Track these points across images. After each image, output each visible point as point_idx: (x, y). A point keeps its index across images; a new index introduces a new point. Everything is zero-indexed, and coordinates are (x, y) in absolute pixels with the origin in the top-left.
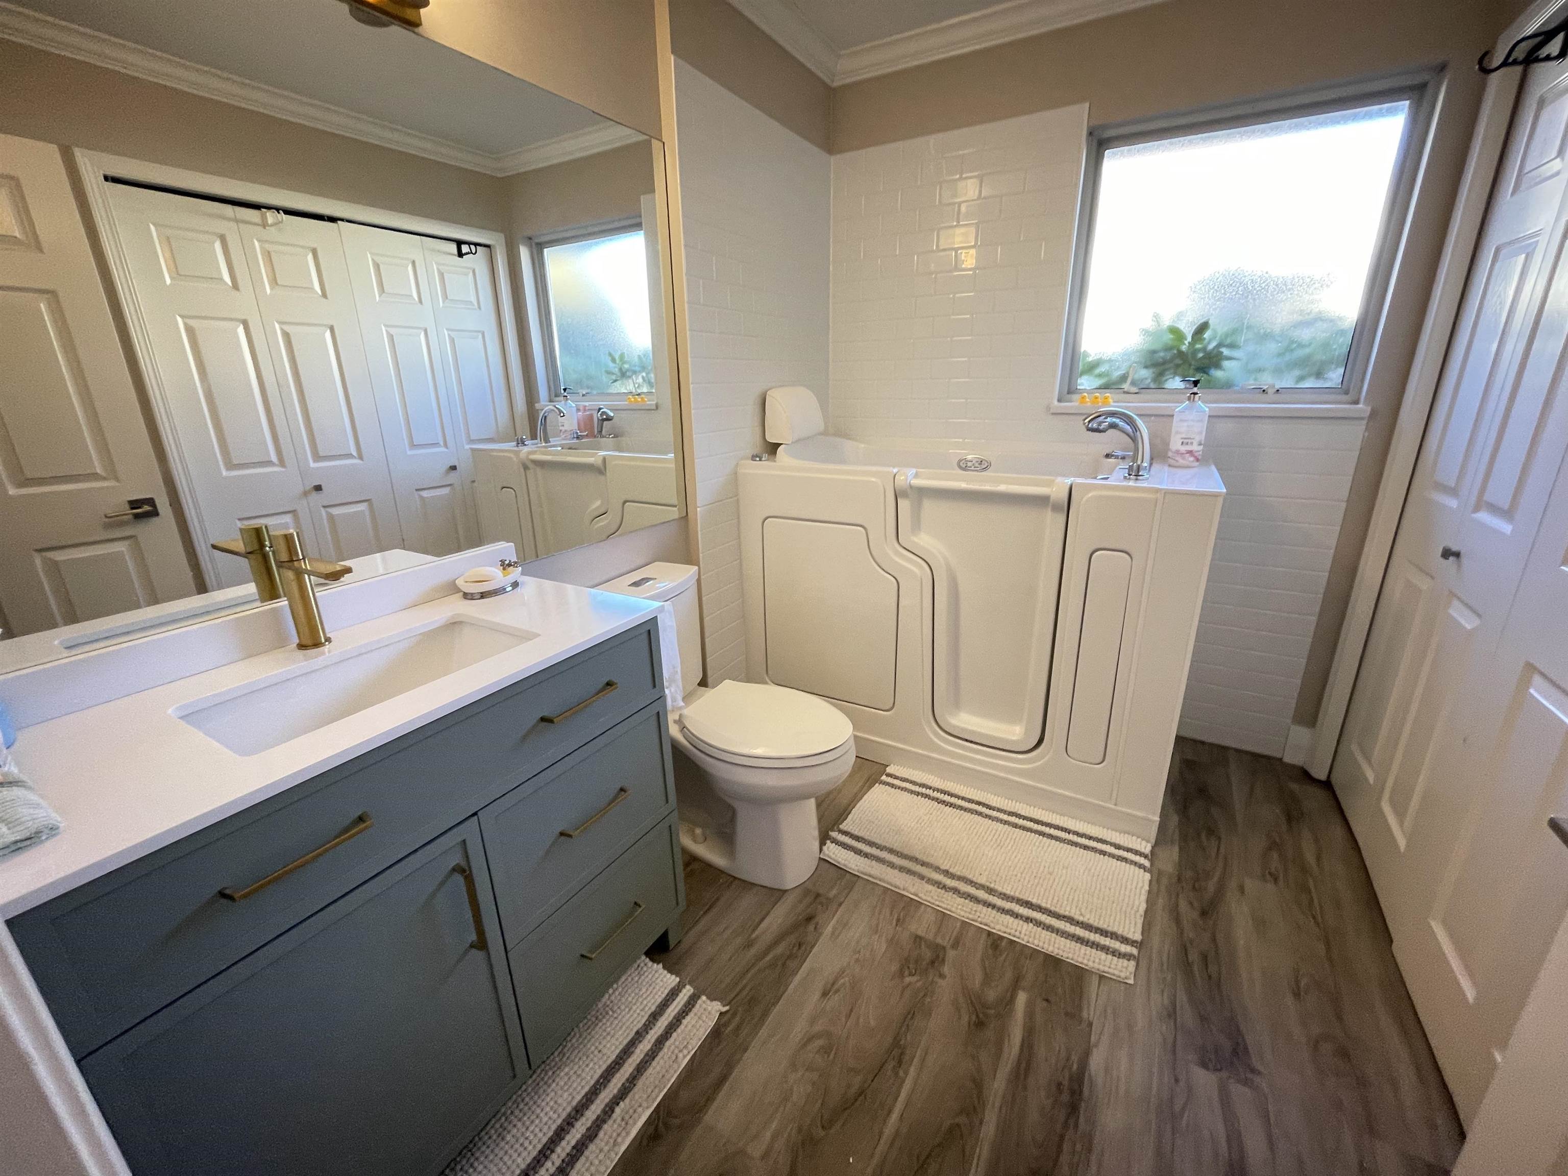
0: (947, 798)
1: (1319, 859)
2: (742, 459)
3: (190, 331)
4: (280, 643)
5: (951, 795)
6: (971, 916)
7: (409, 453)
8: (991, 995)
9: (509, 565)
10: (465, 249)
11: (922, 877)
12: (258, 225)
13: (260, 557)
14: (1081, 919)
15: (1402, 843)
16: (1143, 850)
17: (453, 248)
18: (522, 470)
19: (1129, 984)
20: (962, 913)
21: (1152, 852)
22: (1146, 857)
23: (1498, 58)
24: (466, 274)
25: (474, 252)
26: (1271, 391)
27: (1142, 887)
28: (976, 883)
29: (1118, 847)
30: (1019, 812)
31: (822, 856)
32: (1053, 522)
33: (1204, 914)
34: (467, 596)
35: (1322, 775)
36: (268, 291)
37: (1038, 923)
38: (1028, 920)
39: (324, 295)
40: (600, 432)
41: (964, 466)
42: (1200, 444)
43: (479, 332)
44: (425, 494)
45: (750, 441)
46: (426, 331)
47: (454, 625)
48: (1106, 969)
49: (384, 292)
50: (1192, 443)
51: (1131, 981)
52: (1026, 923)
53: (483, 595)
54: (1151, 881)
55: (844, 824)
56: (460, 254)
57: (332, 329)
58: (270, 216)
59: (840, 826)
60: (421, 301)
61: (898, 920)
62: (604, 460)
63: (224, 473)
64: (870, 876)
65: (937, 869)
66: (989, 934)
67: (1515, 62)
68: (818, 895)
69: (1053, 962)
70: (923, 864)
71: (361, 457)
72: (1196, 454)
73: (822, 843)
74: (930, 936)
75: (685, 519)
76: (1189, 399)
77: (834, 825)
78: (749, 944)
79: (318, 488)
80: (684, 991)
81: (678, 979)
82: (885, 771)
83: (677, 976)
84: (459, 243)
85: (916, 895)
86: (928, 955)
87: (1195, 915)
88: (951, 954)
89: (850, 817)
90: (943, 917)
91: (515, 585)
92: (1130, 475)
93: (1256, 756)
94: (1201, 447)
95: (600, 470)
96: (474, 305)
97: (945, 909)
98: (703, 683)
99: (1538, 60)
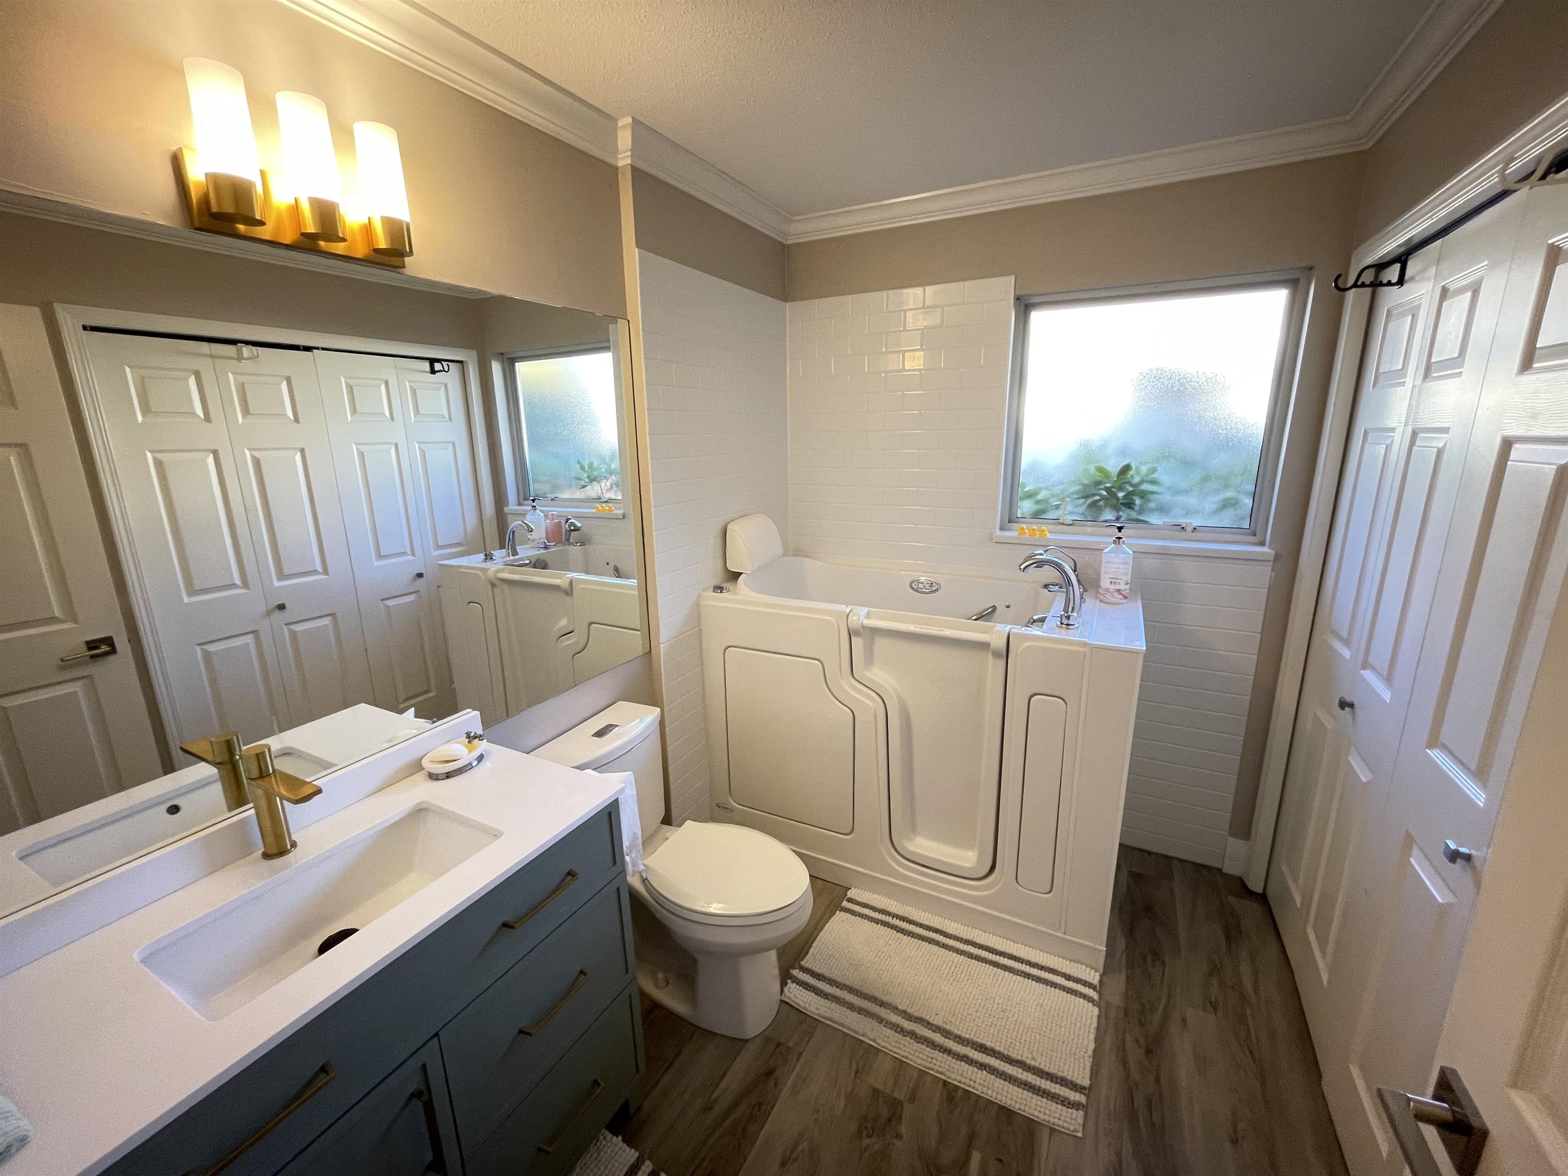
0: (905, 925)
1: (1256, 982)
2: (704, 591)
3: (159, 464)
4: (245, 850)
5: (911, 922)
6: (927, 1064)
7: (376, 564)
8: (947, 1157)
9: (475, 737)
10: (438, 366)
11: (880, 1020)
12: (233, 359)
13: (229, 766)
14: (1033, 1063)
15: (1325, 977)
16: (1091, 981)
17: (426, 366)
18: (490, 587)
19: (1079, 1137)
20: (919, 1061)
21: (1100, 981)
22: (1094, 988)
23: (1351, 282)
24: (439, 389)
25: (446, 370)
26: (1189, 529)
27: (1091, 1024)
28: (932, 1025)
29: (1069, 978)
30: (975, 940)
31: (783, 998)
32: (994, 668)
33: (1149, 1052)
34: (433, 777)
35: (1259, 889)
36: (240, 420)
37: (993, 1071)
38: (982, 1066)
39: (297, 420)
40: (568, 540)
41: (915, 587)
42: (1127, 584)
43: (449, 442)
44: (390, 603)
45: (711, 572)
46: (396, 446)
47: (420, 812)
48: (1056, 1121)
49: (356, 412)
50: (1119, 584)
51: (1080, 1135)
52: (980, 1071)
53: (448, 775)
54: (1099, 1017)
55: (805, 960)
56: (433, 372)
57: (302, 451)
58: (246, 350)
59: (802, 963)
60: (392, 418)
61: (857, 1072)
62: (571, 583)
63: (186, 599)
64: (830, 1020)
65: (895, 1009)
66: (945, 1083)
67: (1363, 285)
68: (779, 1045)
69: (1006, 1114)
70: (882, 1004)
71: (326, 572)
72: (1123, 593)
73: (783, 984)
74: (888, 1091)
75: (649, 654)
76: (1115, 542)
77: (796, 959)
78: (708, 1109)
79: (282, 607)
80: (643, 1168)
81: (637, 1154)
82: (846, 895)
83: (636, 1150)
84: (432, 361)
85: (874, 1041)
86: (885, 1111)
87: (1140, 1052)
88: (908, 1110)
89: (811, 951)
90: (901, 1065)
91: (480, 758)
92: (1062, 624)
93: (1199, 867)
94: (1128, 586)
95: (568, 592)
96: (445, 418)
97: (903, 1057)
98: (667, 820)
99: (1381, 284)
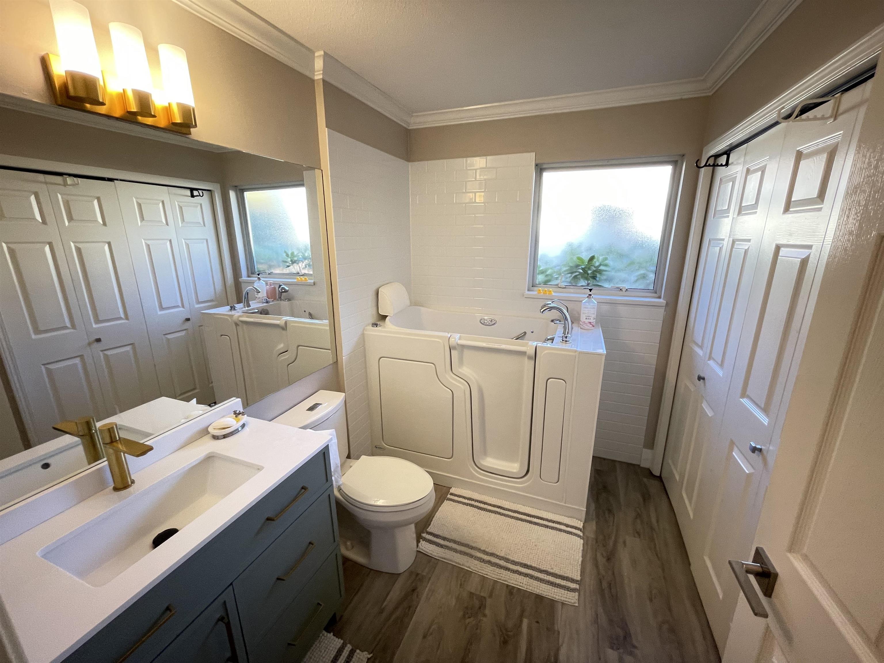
0: (482, 505)
1: (658, 521)
2: (366, 326)
3: (12, 252)
4: (101, 486)
5: (485, 503)
6: (498, 577)
7: (160, 313)
8: (510, 624)
9: (239, 414)
10: (195, 193)
11: (471, 556)
12: (60, 185)
13: (88, 438)
14: (552, 571)
15: (691, 514)
16: (579, 527)
17: (188, 192)
18: (234, 325)
19: (576, 606)
20: (493, 576)
21: (583, 527)
22: (580, 530)
23: (703, 164)
24: (197, 207)
25: (201, 195)
26: (624, 290)
27: (580, 548)
28: (500, 556)
29: (567, 526)
30: (519, 510)
31: (418, 550)
32: (528, 365)
33: (609, 559)
34: (215, 438)
35: (658, 474)
36: (67, 223)
37: (532, 577)
38: (526, 575)
39: (105, 224)
40: (280, 298)
41: (483, 322)
42: (594, 319)
43: (204, 239)
44: (169, 336)
45: (370, 315)
46: (170, 241)
47: (210, 458)
48: (565, 599)
49: (143, 220)
50: (590, 319)
51: (577, 605)
52: (525, 578)
53: (225, 436)
54: (583, 544)
55: (429, 528)
56: (193, 196)
57: (109, 244)
58: (69, 180)
59: (427, 530)
60: (167, 224)
61: (461, 585)
62: (286, 323)
63: (34, 337)
64: (445, 559)
65: (479, 550)
66: (508, 586)
67: (709, 165)
68: (417, 575)
69: (540, 598)
70: (472, 548)
71: (127, 318)
72: (592, 324)
73: (418, 542)
74: (478, 593)
75: (336, 362)
76: (588, 297)
77: (424, 529)
78: (381, 611)
79: (98, 340)
80: (346, 648)
81: (342, 641)
82: (449, 491)
83: (342, 639)
84: (192, 190)
85: (470, 568)
86: (477, 603)
87: (604, 560)
88: (489, 601)
89: (432, 523)
90: (484, 579)
91: (243, 426)
92: (563, 341)
93: (629, 465)
94: (595, 320)
95: (284, 328)
96: (201, 224)
97: (485, 574)
98: (349, 457)
99: (718, 165)
